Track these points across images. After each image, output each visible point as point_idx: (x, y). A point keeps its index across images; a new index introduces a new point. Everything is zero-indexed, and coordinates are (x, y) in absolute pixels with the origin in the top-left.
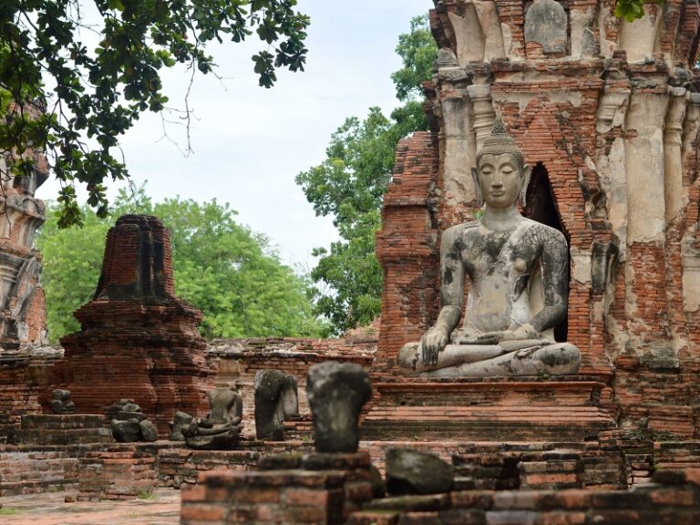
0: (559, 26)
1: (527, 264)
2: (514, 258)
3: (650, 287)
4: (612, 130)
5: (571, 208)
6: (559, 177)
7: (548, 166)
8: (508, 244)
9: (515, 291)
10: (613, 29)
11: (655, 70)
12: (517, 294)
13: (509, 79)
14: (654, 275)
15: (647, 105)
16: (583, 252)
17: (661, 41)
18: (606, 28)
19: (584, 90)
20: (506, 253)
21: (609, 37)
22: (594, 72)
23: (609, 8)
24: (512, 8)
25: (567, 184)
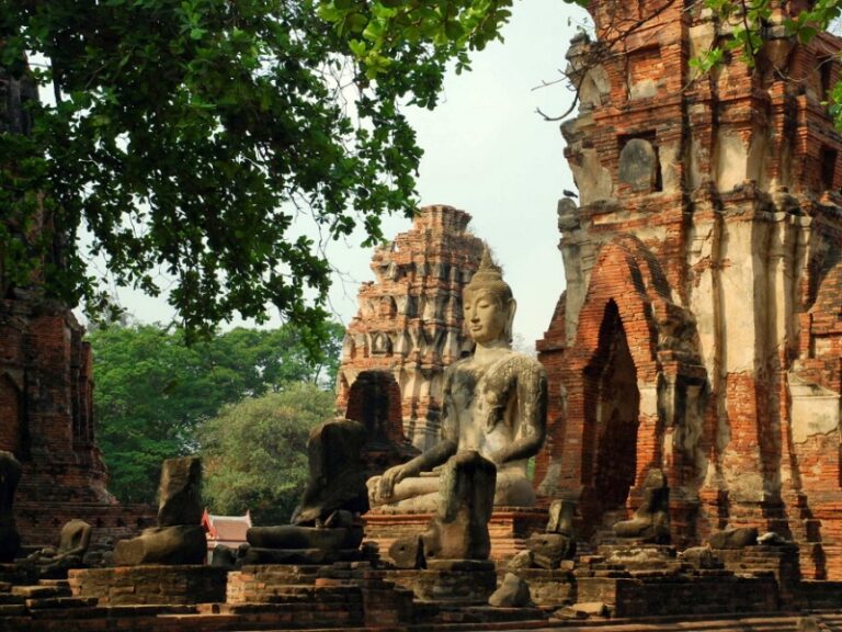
0: (646, 164)
1: (498, 396)
2: (486, 391)
3: (743, 418)
4: (701, 261)
5: (639, 341)
6: (628, 312)
7: (619, 302)
8: (484, 377)
9: (488, 424)
10: (706, 161)
11: (743, 196)
12: (491, 427)
13: (605, 220)
14: (748, 405)
15: (738, 233)
16: (649, 385)
17: (767, 168)
18: (699, 161)
19: (668, 224)
20: (481, 387)
21: (702, 169)
22: (677, 206)
23: (699, 141)
24: (610, 152)
25: (634, 319)
